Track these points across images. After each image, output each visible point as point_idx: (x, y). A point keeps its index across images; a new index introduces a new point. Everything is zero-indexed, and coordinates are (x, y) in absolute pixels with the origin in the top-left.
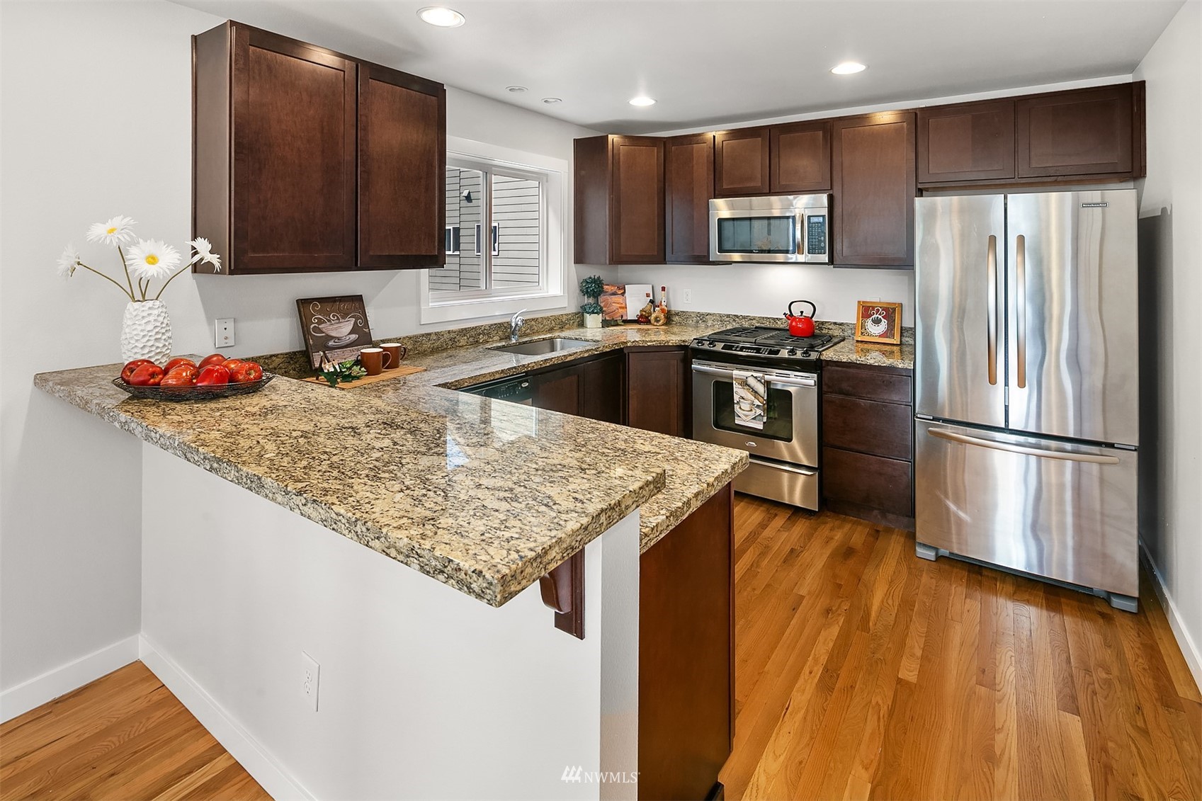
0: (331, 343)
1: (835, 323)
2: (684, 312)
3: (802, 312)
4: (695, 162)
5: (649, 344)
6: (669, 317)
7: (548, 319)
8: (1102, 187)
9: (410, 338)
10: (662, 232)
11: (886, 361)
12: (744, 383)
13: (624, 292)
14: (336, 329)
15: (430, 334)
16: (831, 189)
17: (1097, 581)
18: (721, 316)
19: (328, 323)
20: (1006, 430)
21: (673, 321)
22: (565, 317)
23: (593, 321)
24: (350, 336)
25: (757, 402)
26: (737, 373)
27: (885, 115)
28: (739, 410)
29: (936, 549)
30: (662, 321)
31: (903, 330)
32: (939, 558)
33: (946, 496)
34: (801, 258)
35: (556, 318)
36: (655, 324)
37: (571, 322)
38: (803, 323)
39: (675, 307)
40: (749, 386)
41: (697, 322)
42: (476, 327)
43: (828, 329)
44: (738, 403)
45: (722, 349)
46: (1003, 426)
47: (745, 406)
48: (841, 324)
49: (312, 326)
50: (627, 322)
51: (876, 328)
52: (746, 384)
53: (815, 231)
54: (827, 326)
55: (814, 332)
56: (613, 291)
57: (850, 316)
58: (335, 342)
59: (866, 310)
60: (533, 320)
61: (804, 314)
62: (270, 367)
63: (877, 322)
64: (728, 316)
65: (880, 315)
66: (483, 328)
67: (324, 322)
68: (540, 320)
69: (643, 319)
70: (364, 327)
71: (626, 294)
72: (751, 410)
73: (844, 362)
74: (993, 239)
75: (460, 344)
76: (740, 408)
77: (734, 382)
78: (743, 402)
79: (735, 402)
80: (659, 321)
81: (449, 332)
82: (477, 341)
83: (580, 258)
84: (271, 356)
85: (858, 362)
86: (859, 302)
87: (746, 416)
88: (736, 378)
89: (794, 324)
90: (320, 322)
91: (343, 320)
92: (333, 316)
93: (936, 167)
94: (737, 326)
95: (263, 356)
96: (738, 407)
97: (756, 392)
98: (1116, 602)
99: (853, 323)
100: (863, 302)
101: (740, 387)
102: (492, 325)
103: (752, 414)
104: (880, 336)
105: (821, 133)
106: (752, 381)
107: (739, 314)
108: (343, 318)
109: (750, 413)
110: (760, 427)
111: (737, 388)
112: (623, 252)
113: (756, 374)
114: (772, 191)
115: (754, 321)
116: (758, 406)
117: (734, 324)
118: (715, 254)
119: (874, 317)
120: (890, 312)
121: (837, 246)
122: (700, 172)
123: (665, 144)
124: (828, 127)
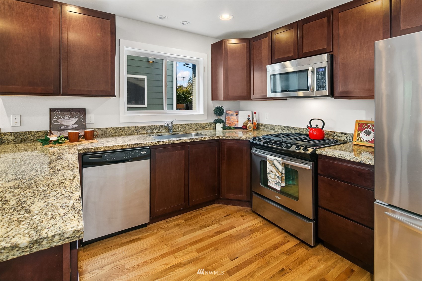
0: (62, 128)
1: (342, 133)
2: (265, 124)
3: (317, 125)
4: (263, 48)
5: (231, 138)
6: (258, 127)
7: (195, 124)
9: (113, 128)
10: (249, 84)
11: (359, 159)
12: (272, 163)
13: (238, 114)
14: (67, 122)
15: (125, 127)
16: (333, 51)
18: (281, 127)
19: (63, 119)
21: (260, 129)
22: (205, 124)
23: (219, 127)
24: (74, 125)
25: (278, 175)
26: (270, 157)
28: (269, 177)
30: (252, 128)
35: (199, 125)
36: (249, 129)
37: (209, 127)
38: (316, 132)
39: (262, 122)
40: (274, 165)
41: (271, 129)
42: (151, 126)
43: (338, 136)
44: (269, 173)
45: (263, 143)
47: (273, 176)
48: (346, 134)
49: (53, 120)
50: (236, 128)
51: (367, 137)
52: (273, 164)
54: (337, 134)
55: (324, 137)
56: (232, 114)
57: (351, 129)
58: (64, 127)
59: (361, 126)
60: (185, 124)
61: (318, 127)
62: (38, 136)
63: (368, 133)
64: (285, 127)
65: (370, 129)
66: (155, 127)
67: (61, 118)
68: (190, 125)
69: (245, 127)
70: (83, 122)
71: (239, 115)
72: (275, 179)
73: (330, 156)
75: (142, 133)
76: (270, 176)
77: (267, 162)
78: (271, 174)
79: (268, 173)
80: (251, 128)
81: (135, 127)
82: (152, 132)
83: (215, 97)
84: (38, 131)
85: (339, 157)
86: (357, 121)
87: (273, 181)
88: (268, 160)
89: (311, 132)
90: (59, 118)
91: (72, 118)
92: (67, 116)
93: (406, 24)
94: (289, 132)
95: (34, 131)
96: (269, 176)
97: (277, 169)
99: (352, 133)
100: (359, 121)
101: (270, 165)
102: (160, 125)
103: (275, 181)
104: (369, 142)
106: (276, 163)
107: (290, 126)
108: (72, 117)
109: (274, 180)
110: (279, 189)
111: (269, 165)
112: (230, 94)
113: (278, 159)
114: (299, 57)
115: (297, 130)
116: (278, 177)
117: (288, 131)
118: (269, 93)
119: (366, 130)
121: (337, 85)
122: (265, 53)
123: (250, 41)
124: (330, 14)
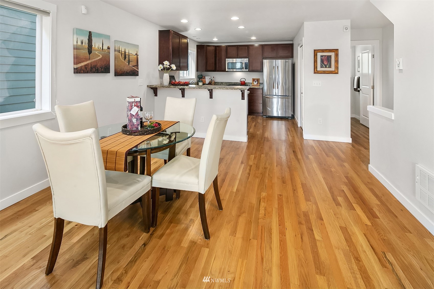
3: (243, 80)
8: (288, 59)
13: (205, 78)
16: (249, 57)
17: (287, 116)
18: (226, 82)
20: (276, 95)
21: (215, 84)
23: (201, 84)
27: (256, 45)
31: (260, 83)
33: (268, 107)
41: (221, 84)
46: (275, 95)
51: (255, 83)
53: (246, 65)
54: (247, 83)
56: (203, 78)
57: (251, 81)
59: (254, 80)
63: (256, 82)
64: (227, 82)
69: (210, 83)
74: (274, 67)
86: (252, 79)
93: (266, 55)
98: (289, 118)
112: (208, 69)
115: (233, 83)
118: (227, 70)
120: (258, 80)
121: (250, 68)
122: (223, 53)
123: (216, 47)
124: (248, 46)
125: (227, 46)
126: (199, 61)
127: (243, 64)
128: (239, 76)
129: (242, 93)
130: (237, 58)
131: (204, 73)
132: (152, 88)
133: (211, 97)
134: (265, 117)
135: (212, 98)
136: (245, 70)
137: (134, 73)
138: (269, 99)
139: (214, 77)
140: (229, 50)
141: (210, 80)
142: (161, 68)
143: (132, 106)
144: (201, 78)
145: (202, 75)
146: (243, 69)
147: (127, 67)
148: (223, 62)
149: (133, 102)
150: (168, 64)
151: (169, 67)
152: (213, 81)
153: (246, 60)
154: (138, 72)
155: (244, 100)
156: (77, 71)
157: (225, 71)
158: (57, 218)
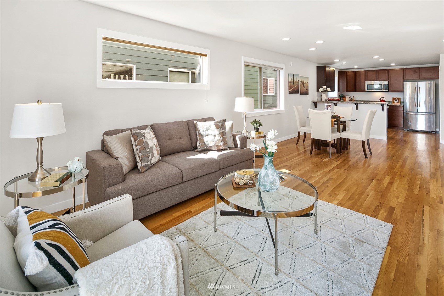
16: (389, 80)
17: (430, 130)
18: (365, 101)
27: (397, 68)
29: (407, 129)
31: (401, 102)
32: (407, 131)
33: (409, 122)
34: (383, 91)
38: (383, 101)
46: (419, 112)
53: (386, 87)
57: (391, 100)
59: (394, 99)
63: (396, 101)
64: (367, 101)
73: (392, 105)
74: (415, 88)
93: (407, 77)
98: (433, 132)
104: (397, 103)
105: (386, 71)
112: (348, 90)
118: (366, 90)
120: (399, 99)
121: (389, 89)
122: (363, 77)
123: (355, 72)
124: (388, 70)
125: (366, 71)
126: (341, 84)
127: (383, 86)
128: (378, 95)
129: (382, 107)
130: (377, 80)
131: (345, 94)
132: (314, 103)
133: (357, 108)
134: (406, 130)
135: (358, 110)
136: (385, 91)
137: (307, 93)
138: (411, 115)
139: (353, 96)
140: (369, 74)
141: (350, 98)
142: (321, 90)
143: (328, 107)
144: (342, 97)
145: (343, 95)
146: (383, 90)
147: (304, 91)
148: (362, 84)
149: (328, 105)
150: (326, 88)
151: (325, 89)
152: (353, 99)
153: (386, 82)
154: (308, 92)
155: (384, 111)
156: (290, 93)
157: (364, 91)
158: (313, 138)
